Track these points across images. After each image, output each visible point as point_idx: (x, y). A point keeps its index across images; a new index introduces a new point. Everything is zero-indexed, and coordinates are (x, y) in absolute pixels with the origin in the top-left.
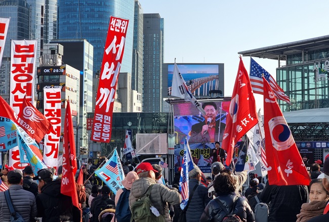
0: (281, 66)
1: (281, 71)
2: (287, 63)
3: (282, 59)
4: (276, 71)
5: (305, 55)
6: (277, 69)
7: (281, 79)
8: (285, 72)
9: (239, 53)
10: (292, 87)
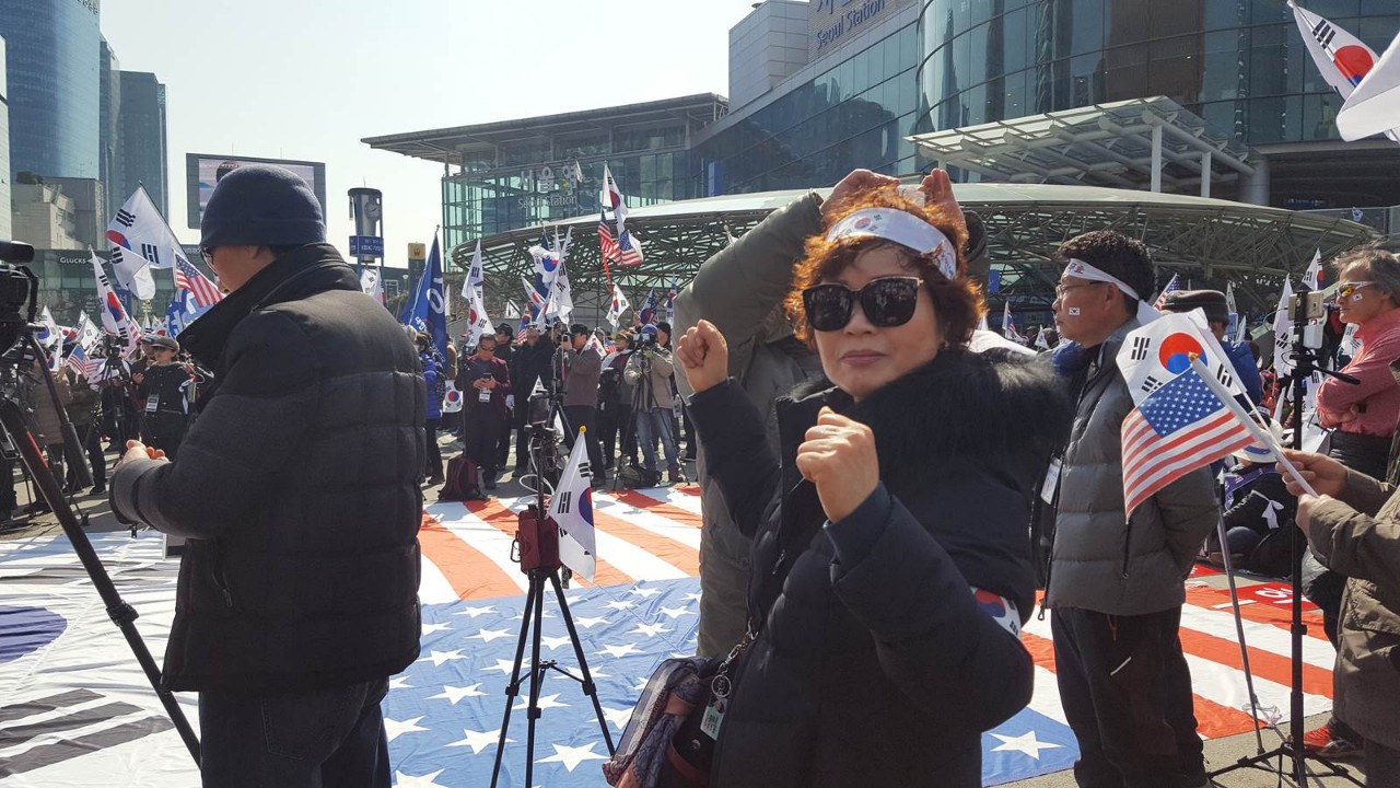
0: (451, 175)
1: (452, 185)
2: (463, 170)
3: (452, 162)
4: (440, 183)
5: (500, 156)
6: (443, 180)
7: (452, 200)
8: (459, 186)
9: (363, 140)
10: (471, 217)
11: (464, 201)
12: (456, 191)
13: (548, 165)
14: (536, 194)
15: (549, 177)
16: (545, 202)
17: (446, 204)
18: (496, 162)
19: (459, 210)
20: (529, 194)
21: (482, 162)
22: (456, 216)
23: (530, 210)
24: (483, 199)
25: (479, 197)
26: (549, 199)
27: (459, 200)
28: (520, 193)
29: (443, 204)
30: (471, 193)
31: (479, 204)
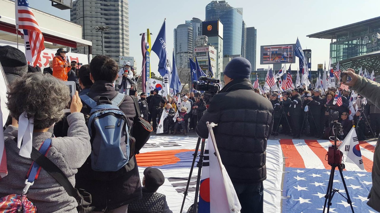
0: (333, 42)
1: (333, 45)
2: (337, 40)
4: (330, 45)
5: (350, 34)
7: (333, 50)
8: (335, 45)
9: (307, 36)
10: (339, 54)
11: (337, 49)
12: (335, 47)
13: (367, 35)
14: (362, 45)
15: (367, 39)
16: (365, 47)
17: (331, 51)
18: (348, 37)
19: (335, 52)
20: (359, 45)
21: (343, 37)
22: (334, 54)
23: (359, 50)
24: (343, 48)
25: (342, 48)
26: (367, 46)
27: (335, 49)
28: (356, 45)
29: (330, 51)
30: (339, 47)
31: (342, 50)
